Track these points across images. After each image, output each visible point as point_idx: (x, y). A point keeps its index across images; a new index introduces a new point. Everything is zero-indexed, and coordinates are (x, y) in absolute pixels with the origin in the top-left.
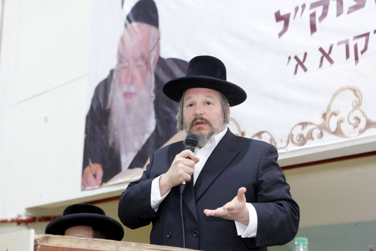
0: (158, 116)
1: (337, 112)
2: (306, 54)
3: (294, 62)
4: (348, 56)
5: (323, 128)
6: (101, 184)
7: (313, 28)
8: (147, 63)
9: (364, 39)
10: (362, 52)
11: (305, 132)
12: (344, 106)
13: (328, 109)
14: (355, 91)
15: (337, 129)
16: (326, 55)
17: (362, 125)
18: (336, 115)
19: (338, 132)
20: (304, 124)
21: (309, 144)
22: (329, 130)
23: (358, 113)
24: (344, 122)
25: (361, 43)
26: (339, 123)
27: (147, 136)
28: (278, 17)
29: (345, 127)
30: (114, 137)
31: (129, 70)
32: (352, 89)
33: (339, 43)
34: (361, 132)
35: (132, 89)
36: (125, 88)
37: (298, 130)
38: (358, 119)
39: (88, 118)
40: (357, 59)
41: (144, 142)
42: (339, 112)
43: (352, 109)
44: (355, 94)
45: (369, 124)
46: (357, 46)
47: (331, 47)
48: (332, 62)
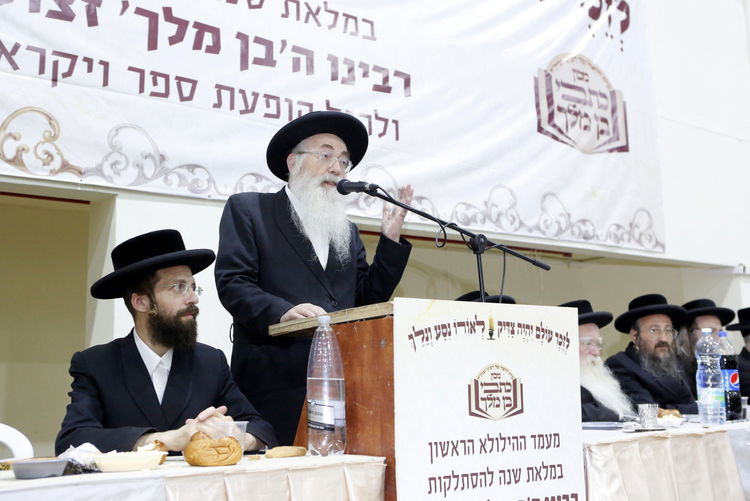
1: (17, 136)
4: (42, 70)
9: (69, 61)
10: (65, 75)
12: (30, 134)
13: (4, 127)
14: (50, 119)
15: (15, 158)
16: (6, 53)
17: (56, 164)
18: (15, 139)
19: (17, 162)
23: (50, 148)
24: (28, 151)
26: (21, 151)
29: (27, 158)
32: (45, 114)
33: (29, 48)
34: (52, 172)
38: (50, 155)
40: (55, 80)
42: (20, 137)
43: (42, 140)
44: (51, 124)
45: (65, 167)
46: (59, 67)
47: (16, 47)
48: (15, 67)
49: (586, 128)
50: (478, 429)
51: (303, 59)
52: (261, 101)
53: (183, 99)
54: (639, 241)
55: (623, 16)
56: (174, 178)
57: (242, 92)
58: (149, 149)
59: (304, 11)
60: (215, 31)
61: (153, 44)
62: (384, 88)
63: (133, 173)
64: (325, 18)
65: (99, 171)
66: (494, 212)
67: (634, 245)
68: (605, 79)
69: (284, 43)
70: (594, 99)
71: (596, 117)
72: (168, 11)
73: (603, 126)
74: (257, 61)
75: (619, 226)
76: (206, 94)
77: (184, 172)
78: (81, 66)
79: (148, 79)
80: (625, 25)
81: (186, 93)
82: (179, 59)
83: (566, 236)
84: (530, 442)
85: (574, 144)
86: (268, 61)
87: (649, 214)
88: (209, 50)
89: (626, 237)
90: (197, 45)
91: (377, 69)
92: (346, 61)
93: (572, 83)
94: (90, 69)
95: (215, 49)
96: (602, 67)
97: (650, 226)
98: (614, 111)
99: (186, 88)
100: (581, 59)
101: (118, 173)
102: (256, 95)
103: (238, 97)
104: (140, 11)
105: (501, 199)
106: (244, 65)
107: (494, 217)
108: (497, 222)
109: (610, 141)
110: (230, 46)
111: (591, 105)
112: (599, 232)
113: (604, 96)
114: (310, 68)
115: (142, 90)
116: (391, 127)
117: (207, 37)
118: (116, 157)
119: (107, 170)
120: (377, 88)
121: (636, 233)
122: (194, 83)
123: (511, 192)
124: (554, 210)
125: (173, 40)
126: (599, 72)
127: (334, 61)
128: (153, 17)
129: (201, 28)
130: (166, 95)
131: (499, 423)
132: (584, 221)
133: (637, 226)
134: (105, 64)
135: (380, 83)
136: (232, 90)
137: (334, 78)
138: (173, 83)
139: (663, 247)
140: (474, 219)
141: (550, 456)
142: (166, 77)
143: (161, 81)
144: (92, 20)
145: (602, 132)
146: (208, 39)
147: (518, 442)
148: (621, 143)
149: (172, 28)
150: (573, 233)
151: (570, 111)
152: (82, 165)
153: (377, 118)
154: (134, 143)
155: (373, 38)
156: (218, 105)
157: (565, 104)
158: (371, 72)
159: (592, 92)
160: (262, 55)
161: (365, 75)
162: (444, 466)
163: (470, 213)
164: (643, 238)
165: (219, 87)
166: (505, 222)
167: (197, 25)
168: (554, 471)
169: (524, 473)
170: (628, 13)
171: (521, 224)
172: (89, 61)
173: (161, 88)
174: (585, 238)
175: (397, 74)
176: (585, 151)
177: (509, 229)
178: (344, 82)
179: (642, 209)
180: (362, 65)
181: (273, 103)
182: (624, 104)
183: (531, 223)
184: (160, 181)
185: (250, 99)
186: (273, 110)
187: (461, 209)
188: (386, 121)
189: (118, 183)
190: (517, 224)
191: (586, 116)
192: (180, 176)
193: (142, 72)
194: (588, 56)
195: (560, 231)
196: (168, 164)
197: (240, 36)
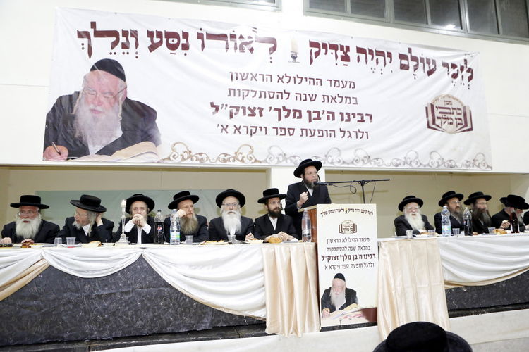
0: (124, 129)
2: (227, 126)
3: (220, 128)
4: (247, 133)
5: (235, 158)
6: (68, 159)
7: (231, 116)
8: (116, 98)
10: (254, 133)
11: (226, 158)
12: (245, 151)
13: (238, 151)
14: (251, 147)
16: (237, 129)
17: (253, 160)
18: (241, 154)
19: (242, 160)
20: (226, 155)
21: (228, 163)
22: (238, 159)
23: (251, 156)
24: (245, 157)
25: (254, 130)
26: (243, 157)
27: (114, 139)
28: (212, 105)
29: (244, 159)
30: (80, 133)
31: (96, 97)
32: (249, 146)
33: (244, 127)
34: (253, 163)
35: (99, 108)
36: (92, 107)
37: (222, 157)
38: (251, 158)
39: (48, 116)
40: (251, 135)
41: (111, 142)
42: (243, 153)
43: (249, 153)
45: (256, 161)
46: (252, 131)
47: (240, 127)
48: (240, 133)
49: (451, 124)
50: (342, 236)
51: (331, 115)
52: (317, 132)
53: (290, 135)
54: (478, 166)
55: (470, 74)
56: (289, 161)
57: (310, 130)
58: (281, 152)
59: (330, 98)
60: (300, 111)
61: (280, 119)
62: (362, 121)
63: (276, 160)
64: (338, 100)
65: (266, 161)
66: (409, 161)
67: (475, 168)
68: (460, 102)
69: (324, 111)
70: (455, 111)
71: (456, 119)
72: (284, 108)
73: (460, 122)
74: (314, 119)
75: (467, 161)
76: (298, 132)
77: (292, 158)
78: (259, 129)
79: (279, 130)
80: (470, 78)
81: (291, 133)
82: (289, 122)
83: (442, 167)
84: (359, 240)
85: (444, 131)
86: (319, 118)
87: (483, 155)
88: (298, 118)
89: (471, 165)
90: (294, 117)
91: (358, 114)
92: (347, 114)
93: (444, 106)
94: (261, 130)
95: (300, 117)
96: (459, 98)
97: (484, 160)
98: (465, 115)
99: (291, 131)
100: (449, 96)
101: (271, 161)
102: (315, 130)
103: (309, 132)
104: (275, 109)
105: (412, 155)
106: (310, 121)
107: (409, 163)
108: (410, 164)
109: (463, 127)
110: (305, 115)
111: (453, 113)
112: (457, 164)
113: (459, 109)
114: (333, 119)
115: (277, 134)
116: (365, 134)
117: (297, 113)
118: (271, 156)
119: (268, 160)
120: (359, 121)
121: (477, 163)
122: (294, 129)
123: (416, 152)
124: (436, 157)
125: (286, 117)
126: (457, 100)
127: (342, 114)
128: (279, 110)
129: (295, 111)
130: (285, 134)
131: (348, 235)
132: (450, 161)
133: (477, 160)
134: (266, 128)
135: (360, 119)
136: (306, 130)
137: (343, 120)
138: (287, 130)
139: (491, 168)
140: (400, 164)
141: (366, 244)
142: (285, 129)
143: (283, 130)
144: (261, 115)
145: (459, 124)
146: (297, 114)
147: (355, 240)
148: (469, 127)
149: (286, 113)
150: (445, 166)
151: (443, 118)
152: (261, 160)
153: (359, 132)
154: (276, 151)
155: (357, 103)
156: (302, 135)
157: (440, 115)
158: (357, 116)
159: (453, 109)
160: (316, 116)
161: (354, 117)
162: (331, 245)
163: (398, 162)
164: (480, 165)
165: (302, 130)
166: (413, 164)
167: (293, 110)
168: (368, 248)
169: (357, 248)
170: (472, 73)
171: (421, 164)
172: (261, 128)
173: (283, 133)
174: (451, 167)
175: (367, 115)
176: (450, 133)
177: (416, 167)
178: (346, 121)
179: (479, 153)
180: (353, 114)
181: (321, 132)
182: (470, 111)
183: (424, 163)
184: (285, 162)
185: (313, 132)
186: (321, 134)
187: (394, 161)
188: (363, 133)
189: (272, 164)
190: (419, 164)
191: (451, 118)
192: (291, 160)
193: (277, 128)
194: (451, 94)
195: (439, 165)
196: (287, 156)
197: (308, 111)
